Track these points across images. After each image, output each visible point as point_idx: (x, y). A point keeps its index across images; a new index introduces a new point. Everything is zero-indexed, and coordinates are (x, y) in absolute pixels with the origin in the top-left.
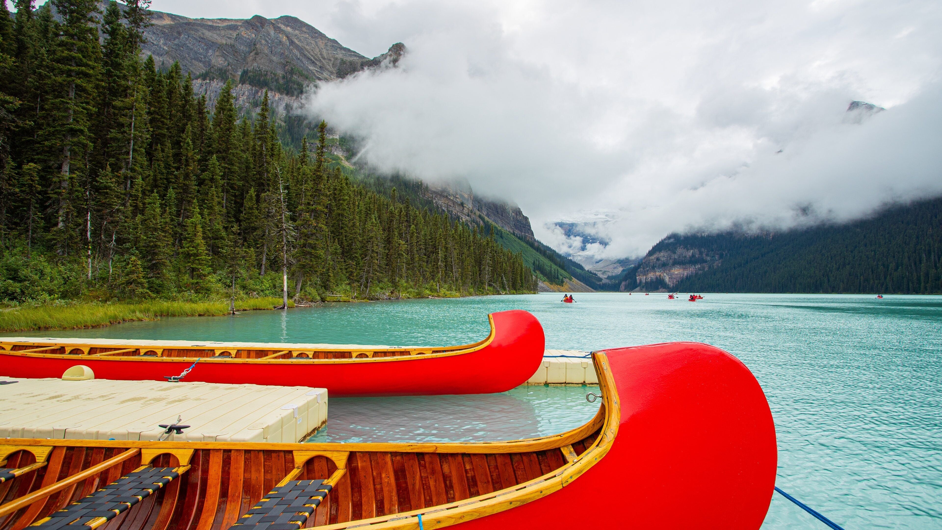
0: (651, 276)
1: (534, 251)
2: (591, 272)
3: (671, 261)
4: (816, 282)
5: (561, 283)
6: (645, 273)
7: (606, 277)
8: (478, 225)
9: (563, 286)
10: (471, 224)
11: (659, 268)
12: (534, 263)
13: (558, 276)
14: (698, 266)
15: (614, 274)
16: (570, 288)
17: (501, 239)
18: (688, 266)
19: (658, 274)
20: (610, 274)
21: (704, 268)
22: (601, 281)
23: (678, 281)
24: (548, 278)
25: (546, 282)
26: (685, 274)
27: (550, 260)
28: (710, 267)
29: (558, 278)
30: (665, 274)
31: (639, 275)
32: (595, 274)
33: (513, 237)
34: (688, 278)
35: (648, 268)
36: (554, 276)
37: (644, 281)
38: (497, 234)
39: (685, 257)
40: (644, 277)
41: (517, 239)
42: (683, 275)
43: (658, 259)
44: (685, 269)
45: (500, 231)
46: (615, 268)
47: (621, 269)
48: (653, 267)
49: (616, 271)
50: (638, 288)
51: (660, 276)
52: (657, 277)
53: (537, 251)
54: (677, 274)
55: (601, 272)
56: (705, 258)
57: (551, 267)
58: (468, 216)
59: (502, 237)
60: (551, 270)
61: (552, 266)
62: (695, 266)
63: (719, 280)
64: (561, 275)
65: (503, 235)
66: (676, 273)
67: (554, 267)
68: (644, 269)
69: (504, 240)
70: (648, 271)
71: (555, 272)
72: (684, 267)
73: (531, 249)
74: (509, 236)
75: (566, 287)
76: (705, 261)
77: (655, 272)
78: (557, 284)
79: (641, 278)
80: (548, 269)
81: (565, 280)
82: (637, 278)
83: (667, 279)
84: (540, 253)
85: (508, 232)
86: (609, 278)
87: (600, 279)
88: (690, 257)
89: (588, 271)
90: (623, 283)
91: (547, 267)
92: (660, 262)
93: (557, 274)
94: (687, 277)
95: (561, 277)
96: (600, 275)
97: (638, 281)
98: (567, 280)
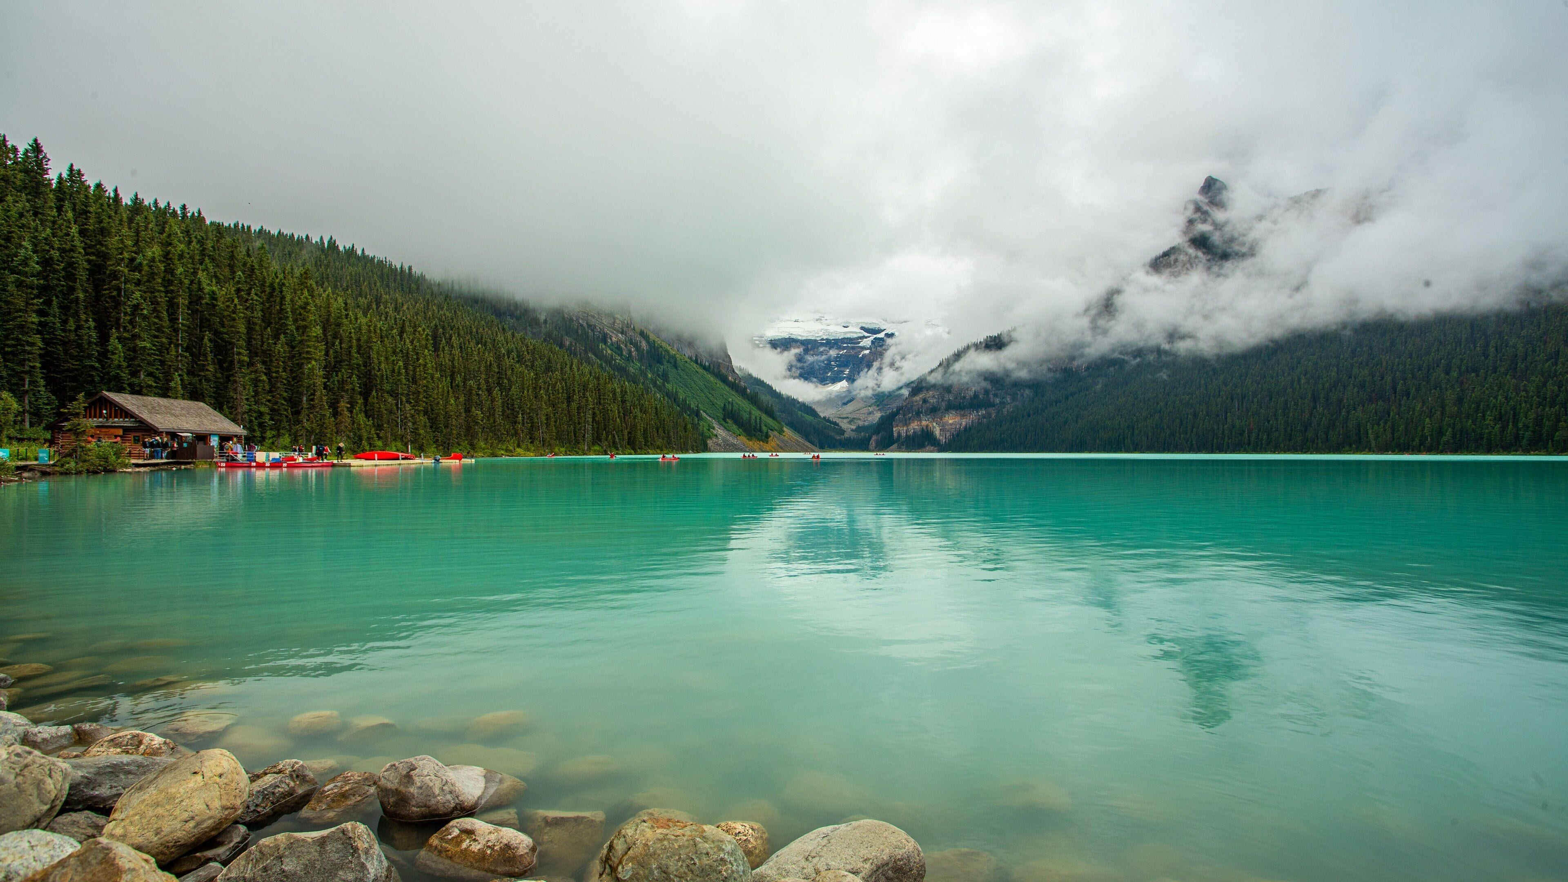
0: (915, 426)
1: (727, 388)
2: (828, 421)
3: (944, 404)
4: (1119, 436)
5: (766, 438)
6: (906, 423)
7: (854, 427)
8: (638, 348)
9: (767, 443)
10: (626, 346)
11: (926, 415)
12: (724, 408)
13: (760, 427)
14: (982, 412)
15: (866, 424)
16: (778, 445)
17: (674, 370)
18: (967, 411)
19: (924, 423)
20: (861, 423)
21: (990, 415)
22: (843, 435)
23: (953, 435)
24: (745, 430)
25: (742, 437)
26: (964, 423)
27: (752, 403)
28: (998, 413)
29: (760, 430)
30: (934, 424)
31: (897, 426)
32: (835, 424)
33: (695, 365)
34: (967, 429)
35: (910, 415)
36: (755, 427)
37: (904, 435)
38: (668, 362)
39: (964, 397)
40: (905, 429)
41: (700, 370)
42: (961, 425)
43: (925, 401)
44: (963, 416)
45: (674, 357)
46: (870, 413)
47: (878, 415)
48: (918, 413)
49: (870, 419)
50: (895, 446)
51: (927, 426)
52: (923, 429)
53: (732, 389)
54: (951, 424)
55: (848, 420)
56: (992, 400)
57: (750, 413)
58: (622, 333)
59: (676, 366)
60: (750, 418)
61: (753, 412)
62: (977, 412)
63: (1004, 433)
64: (766, 426)
65: (679, 362)
66: (951, 422)
67: (756, 413)
68: (904, 415)
69: (680, 371)
70: (910, 419)
71: (756, 422)
72: (962, 412)
73: (722, 386)
74: (687, 365)
75: (772, 443)
76: (993, 405)
77: (921, 421)
78: (759, 440)
79: (899, 430)
80: (745, 416)
81: (770, 433)
82: (894, 429)
83: (937, 432)
84: (737, 391)
85: (687, 359)
86: (859, 429)
87: (842, 432)
88: (971, 399)
89: (825, 418)
90: (874, 438)
91: (744, 414)
92: (928, 405)
93: (760, 424)
94: (966, 427)
95: (764, 429)
96: (844, 425)
97: (895, 434)
98: (776, 433)
